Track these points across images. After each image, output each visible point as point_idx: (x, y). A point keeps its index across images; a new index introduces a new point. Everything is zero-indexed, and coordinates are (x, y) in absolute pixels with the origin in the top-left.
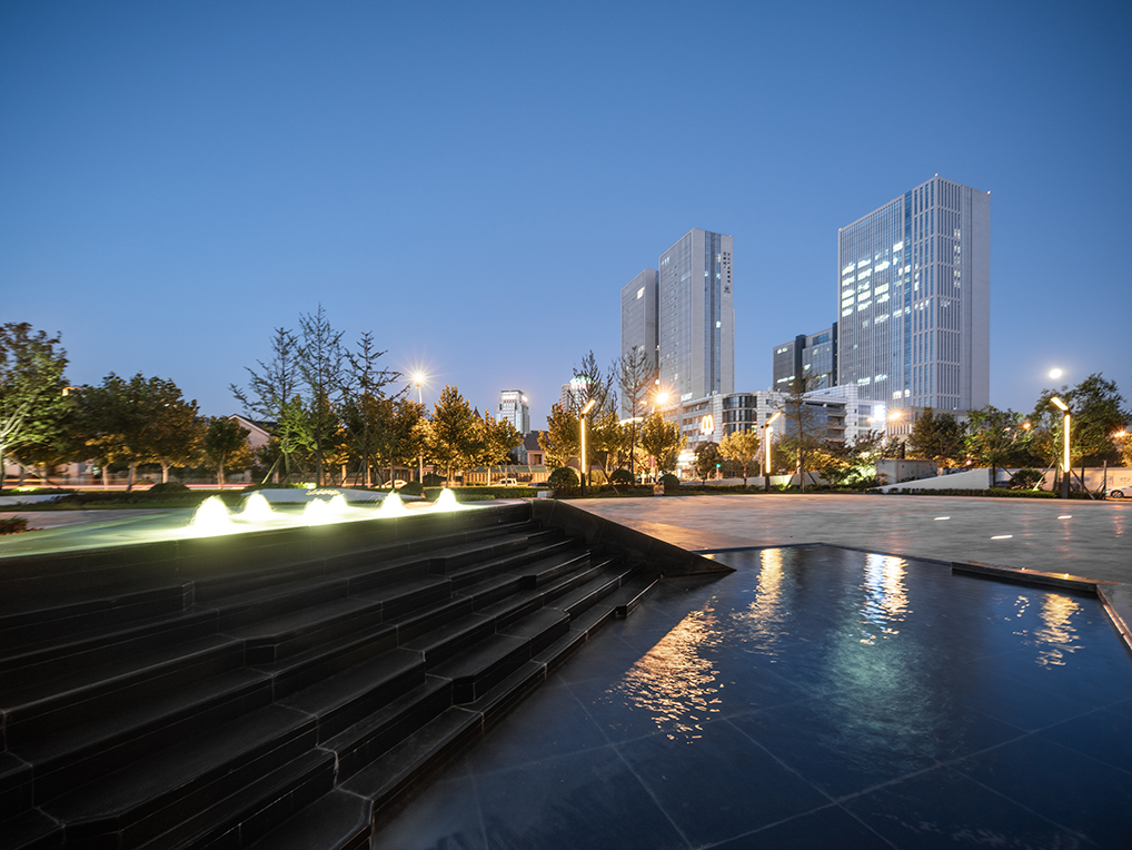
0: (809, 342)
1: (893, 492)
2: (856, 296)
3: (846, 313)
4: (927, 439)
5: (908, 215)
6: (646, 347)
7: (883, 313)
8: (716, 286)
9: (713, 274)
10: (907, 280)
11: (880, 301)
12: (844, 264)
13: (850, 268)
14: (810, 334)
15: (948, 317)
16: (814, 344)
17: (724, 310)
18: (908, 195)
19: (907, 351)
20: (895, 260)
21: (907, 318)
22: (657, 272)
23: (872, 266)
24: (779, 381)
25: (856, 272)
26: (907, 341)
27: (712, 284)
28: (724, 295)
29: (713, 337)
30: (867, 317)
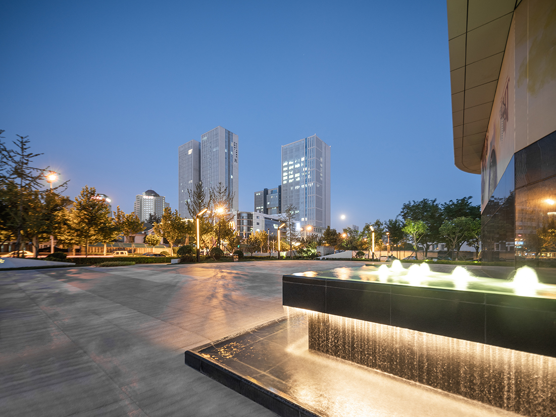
0: (269, 192)
1: (323, 259)
2: (288, 176)
3: (285, 182)
4: (329, 238)
5: (306, 147)
6: (193, 181)
7: (298, 185)
8: (231, 158)
9: (229, 151)
10: (306, 174)
11: (297, 180)
12: (284, 161)
13: (285, 164)
14: (270, 188)
15: (319, 191)
16: (272, 193)
17: (235, 170)
18: (306, 139)
19: (306, 202)
20: (302, 164)
21: (306, 189)
22: (200, 143)
23: (294, 164)
24: (257, 208)
25: (288, 166)
26: (306, 198)
27: (229, 157)
28: (235, 163)
29: (229, 182)
30: (292, 186)
